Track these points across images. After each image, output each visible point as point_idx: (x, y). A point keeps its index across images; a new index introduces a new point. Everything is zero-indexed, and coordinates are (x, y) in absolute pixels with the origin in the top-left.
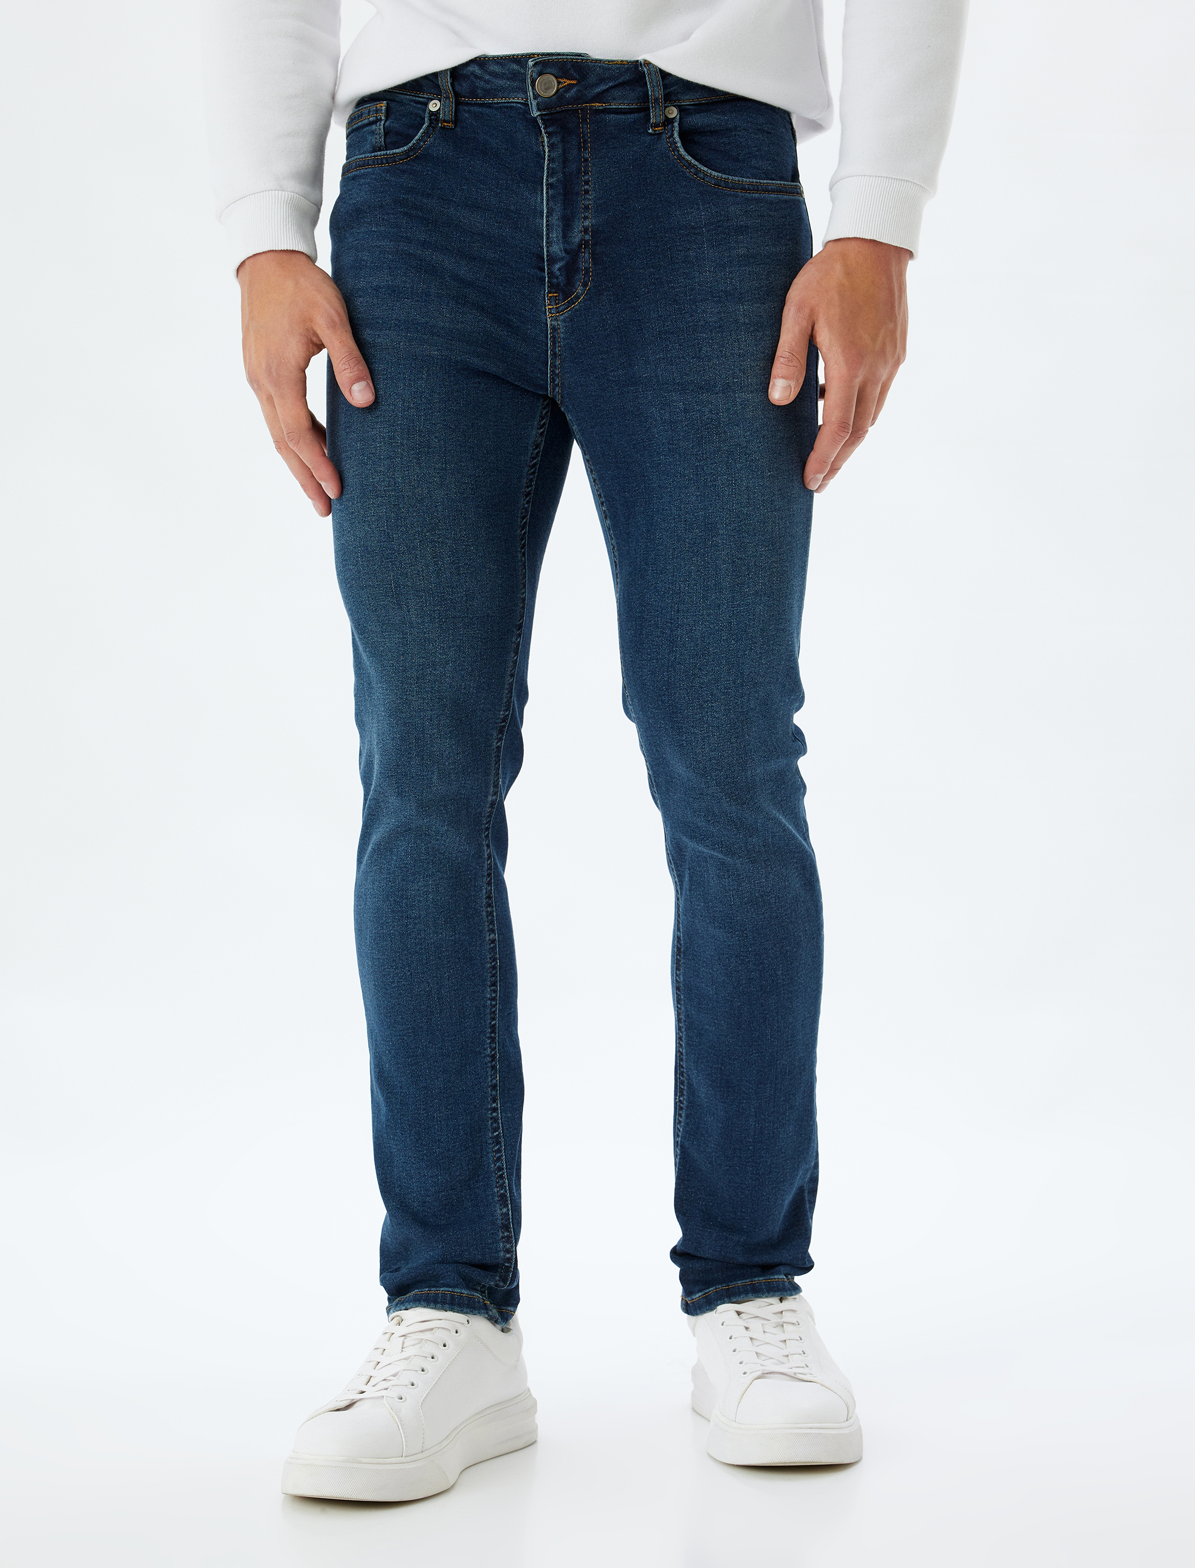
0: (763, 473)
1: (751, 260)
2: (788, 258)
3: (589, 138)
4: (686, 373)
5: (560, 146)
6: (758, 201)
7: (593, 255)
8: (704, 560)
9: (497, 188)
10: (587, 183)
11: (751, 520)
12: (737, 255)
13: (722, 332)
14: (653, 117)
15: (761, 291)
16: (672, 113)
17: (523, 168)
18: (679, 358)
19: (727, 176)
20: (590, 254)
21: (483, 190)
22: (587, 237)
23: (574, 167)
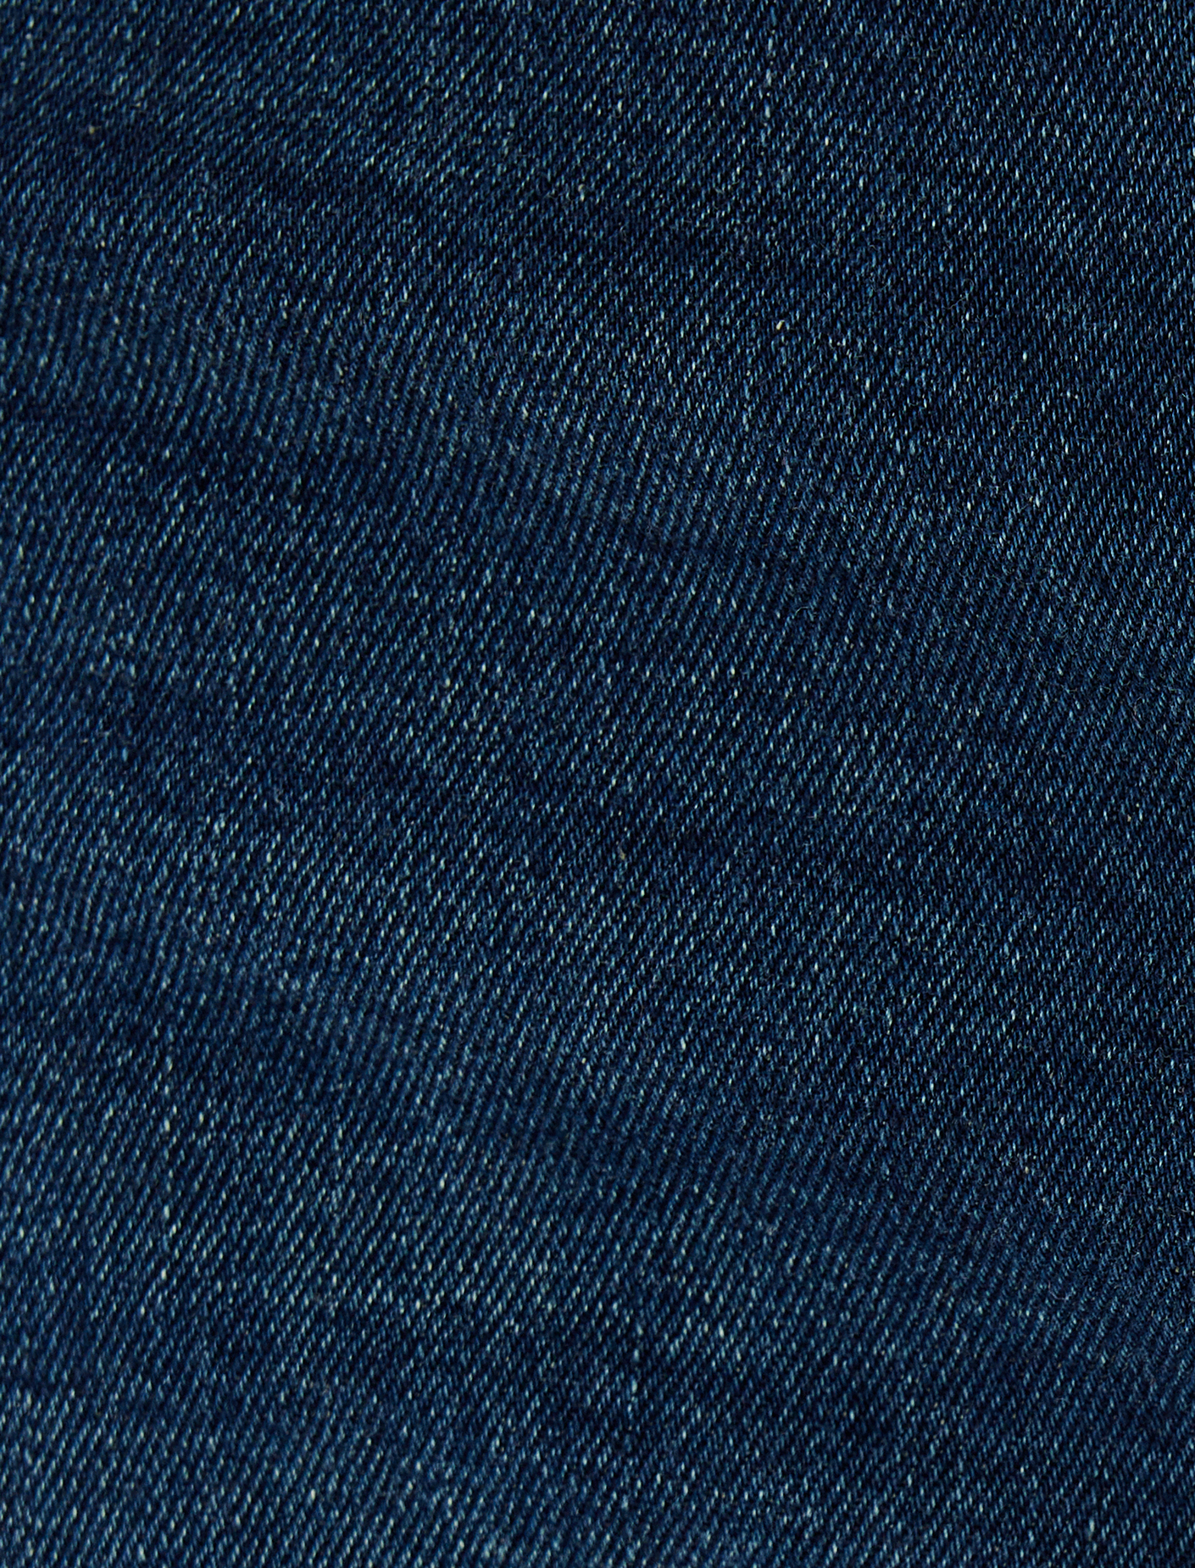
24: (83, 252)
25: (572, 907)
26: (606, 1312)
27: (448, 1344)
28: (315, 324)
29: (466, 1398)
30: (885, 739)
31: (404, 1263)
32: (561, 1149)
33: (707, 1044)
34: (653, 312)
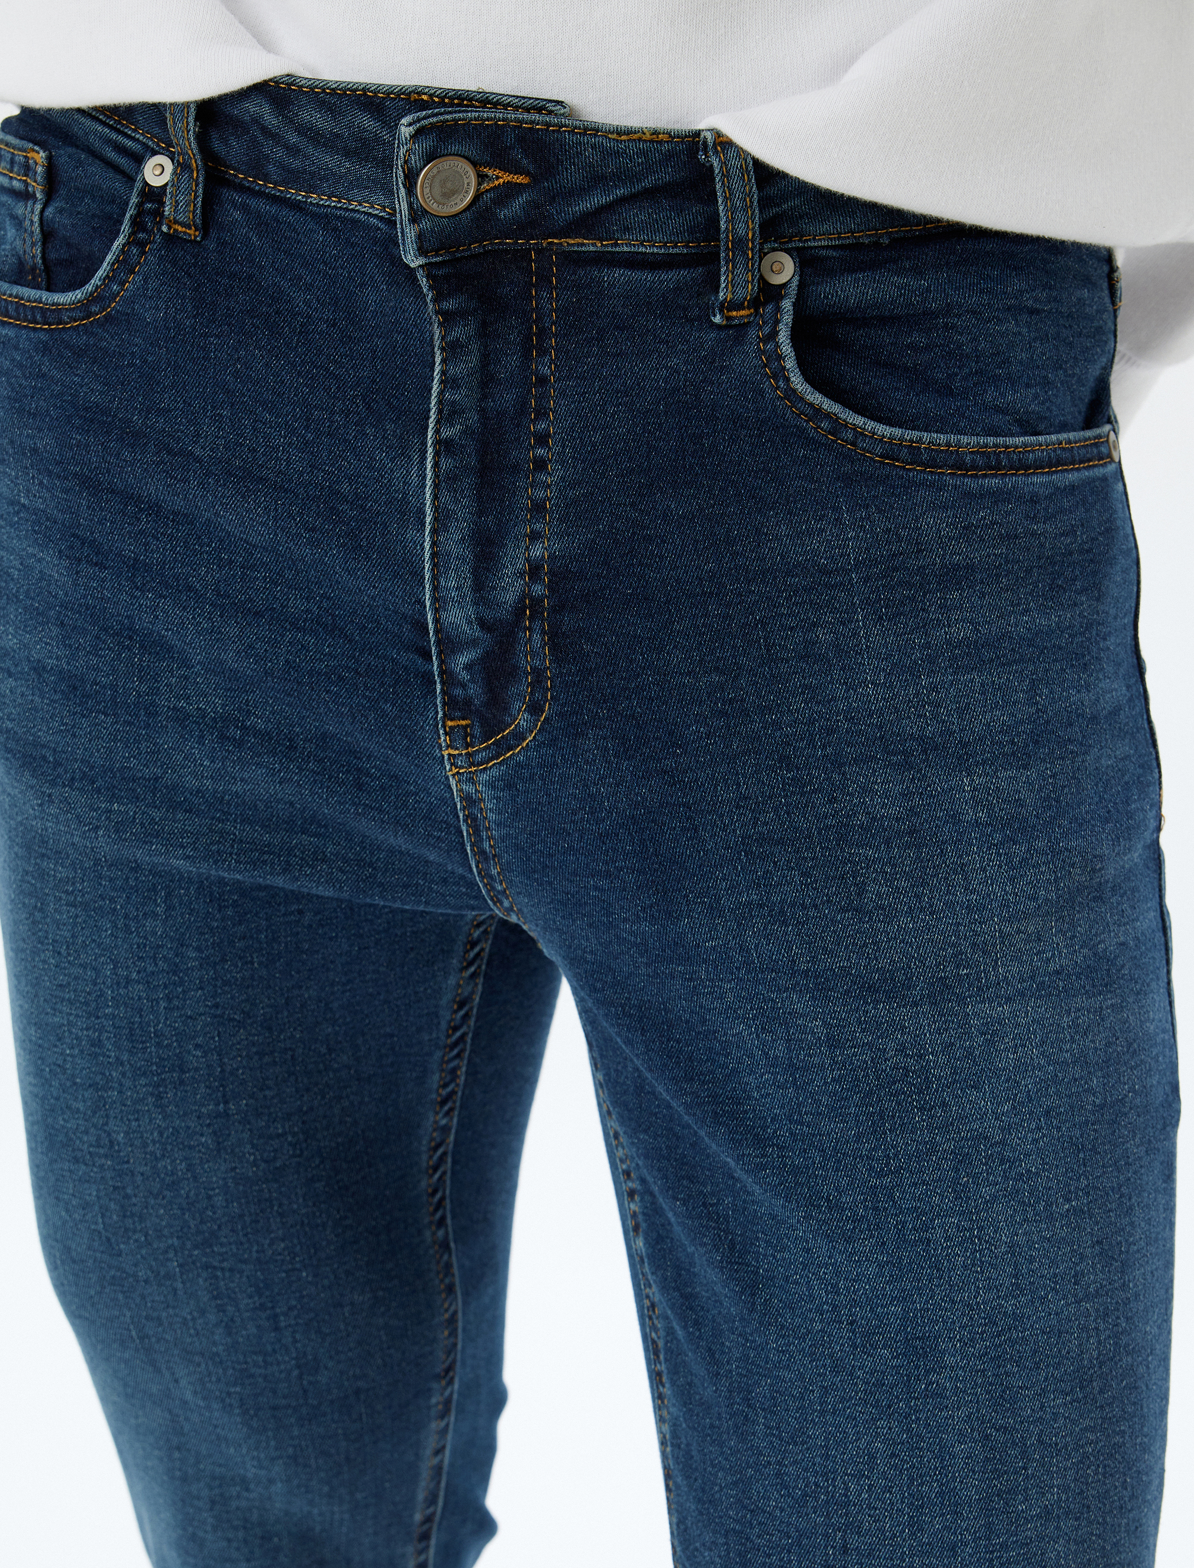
0: (1051, 1206)
1: (987, 654)
2: (1079, 639)
3: (554, 323)
4: (825, 949)
5: (474, 347)
6: (998, 497)
7: (555, 639)
8: (909, 1430)
9: (307, 427)
10: (542, 439)
11: (1025, 1330)
12: (948, 642)
13: (919, 847)
14: (726, 287)
15: (1018, 734)
16: (780, 272)
17: (374, 381)
18: (804, 906)
19: (915, 434)
20: (545, 633)
21: (271, 427)
22: (538, 589)
23: (507, 399)
24: (124, 460)
25: (228, 625)
26: (234, 714)
27: (197, 717)
28: (175, 485)
29: (201, 730)
30: (301, 595)
31: (189, 697)
32: (224, 677)
33: (257, 661)
34: (251, 495)
